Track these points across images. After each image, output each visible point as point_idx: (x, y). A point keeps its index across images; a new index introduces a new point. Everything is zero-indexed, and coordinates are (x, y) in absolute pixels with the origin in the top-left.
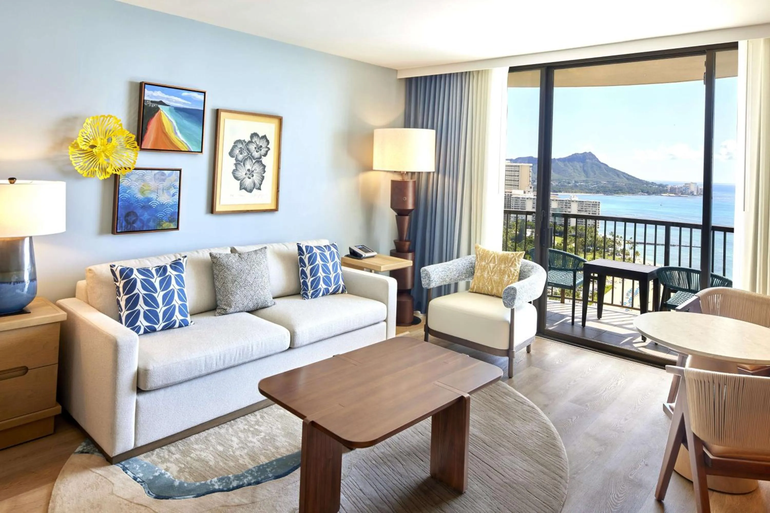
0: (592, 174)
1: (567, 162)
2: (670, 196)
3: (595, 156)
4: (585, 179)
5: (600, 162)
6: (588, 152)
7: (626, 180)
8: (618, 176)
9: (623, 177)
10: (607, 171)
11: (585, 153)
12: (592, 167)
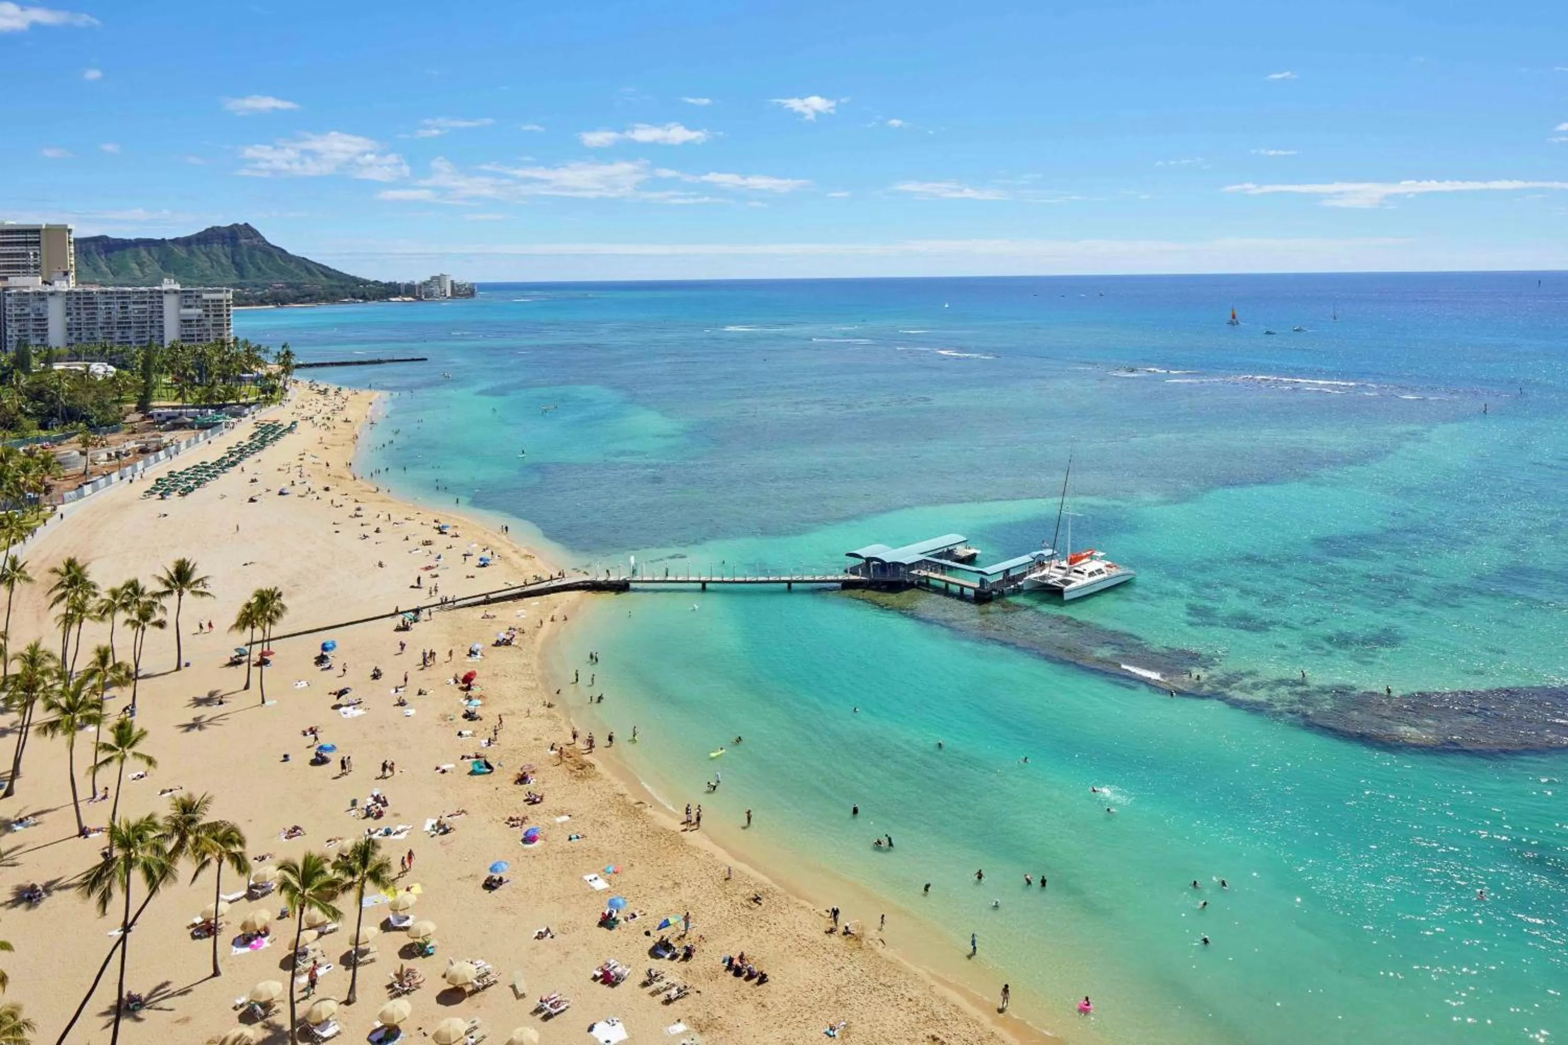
0: (253, 270)
1: (194, 247)
2: (404, 301)
3: (257, 232)
4: (237, 281)
5: (269, 244)
6: (241, 223)
7: (324, 278)
8: (309, 271)
9: (318, 273)
10: (284, 262)
11: (236, 225)
12: (251, 256)
